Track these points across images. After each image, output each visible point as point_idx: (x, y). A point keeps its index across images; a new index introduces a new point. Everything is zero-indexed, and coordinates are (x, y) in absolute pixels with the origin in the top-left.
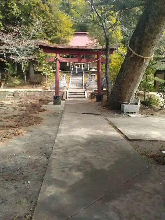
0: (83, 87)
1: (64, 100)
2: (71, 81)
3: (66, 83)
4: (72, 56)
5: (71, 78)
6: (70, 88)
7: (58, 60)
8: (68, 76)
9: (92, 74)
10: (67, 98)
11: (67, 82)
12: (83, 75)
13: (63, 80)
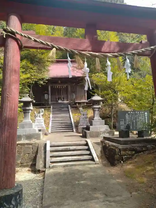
0: (74, 130)
1: (39, 171)
2: (51, 119)
3: (43, 123)
4: (52, 86)
5: (51, 116)
6: (50, 131)
7: (16, 40)
8: (47, 113)
9: (93, 105)
10: (47, 166)
11: (45, 121)
12: (70, 111)
13: (38, 118)
